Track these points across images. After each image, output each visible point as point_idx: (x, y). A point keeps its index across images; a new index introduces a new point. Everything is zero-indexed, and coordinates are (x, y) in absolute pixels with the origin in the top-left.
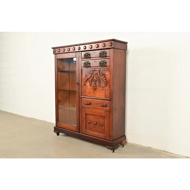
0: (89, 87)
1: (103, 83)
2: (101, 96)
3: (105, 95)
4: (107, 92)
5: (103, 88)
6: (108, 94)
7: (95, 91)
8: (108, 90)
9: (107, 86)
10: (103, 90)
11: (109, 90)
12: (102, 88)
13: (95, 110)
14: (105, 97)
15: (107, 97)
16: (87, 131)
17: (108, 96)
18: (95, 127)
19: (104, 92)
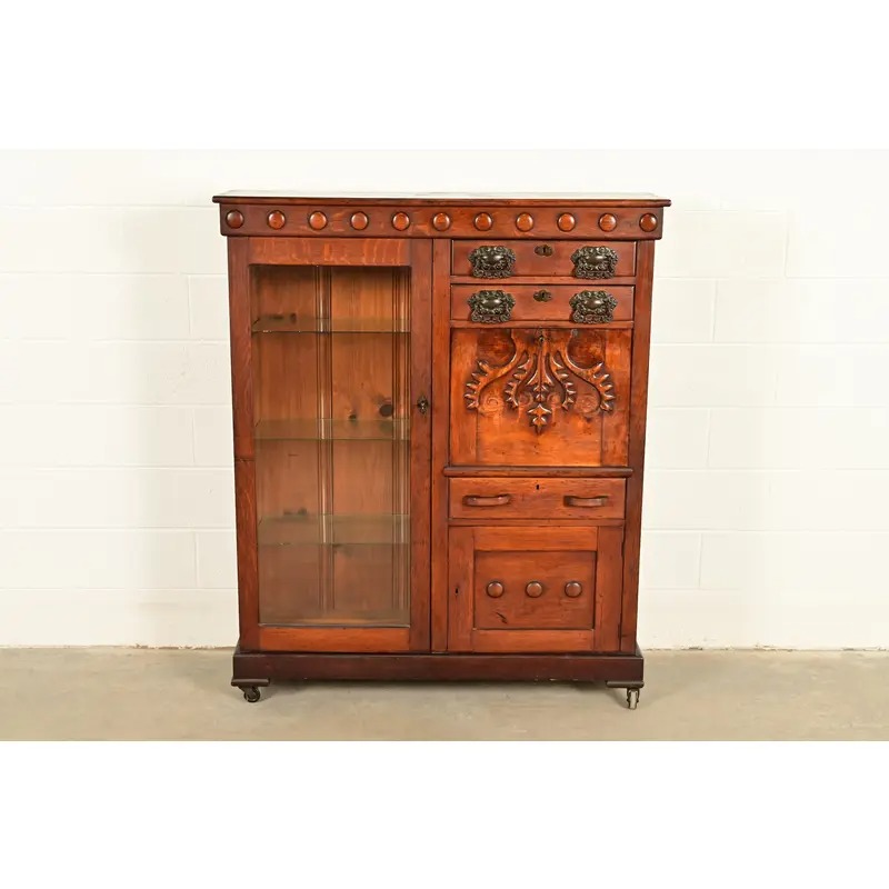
0: (498, 419)
1: (587, 400)
2: (576, 458)
3: (603, 453)
4: (610, 440)
5: (589, 420)
6: (620, 448)
7: (542, 439)
8: (617, 428)
9: (616, 412)
10: (586, 431)
11: (624, 429)
12: (581, 424)
13: (534, 530)
14: (601, 461)
15: (614, 464)
16: (485, 635)
17: (620, 458)
18: (533, 609)
19: (596, 438)
